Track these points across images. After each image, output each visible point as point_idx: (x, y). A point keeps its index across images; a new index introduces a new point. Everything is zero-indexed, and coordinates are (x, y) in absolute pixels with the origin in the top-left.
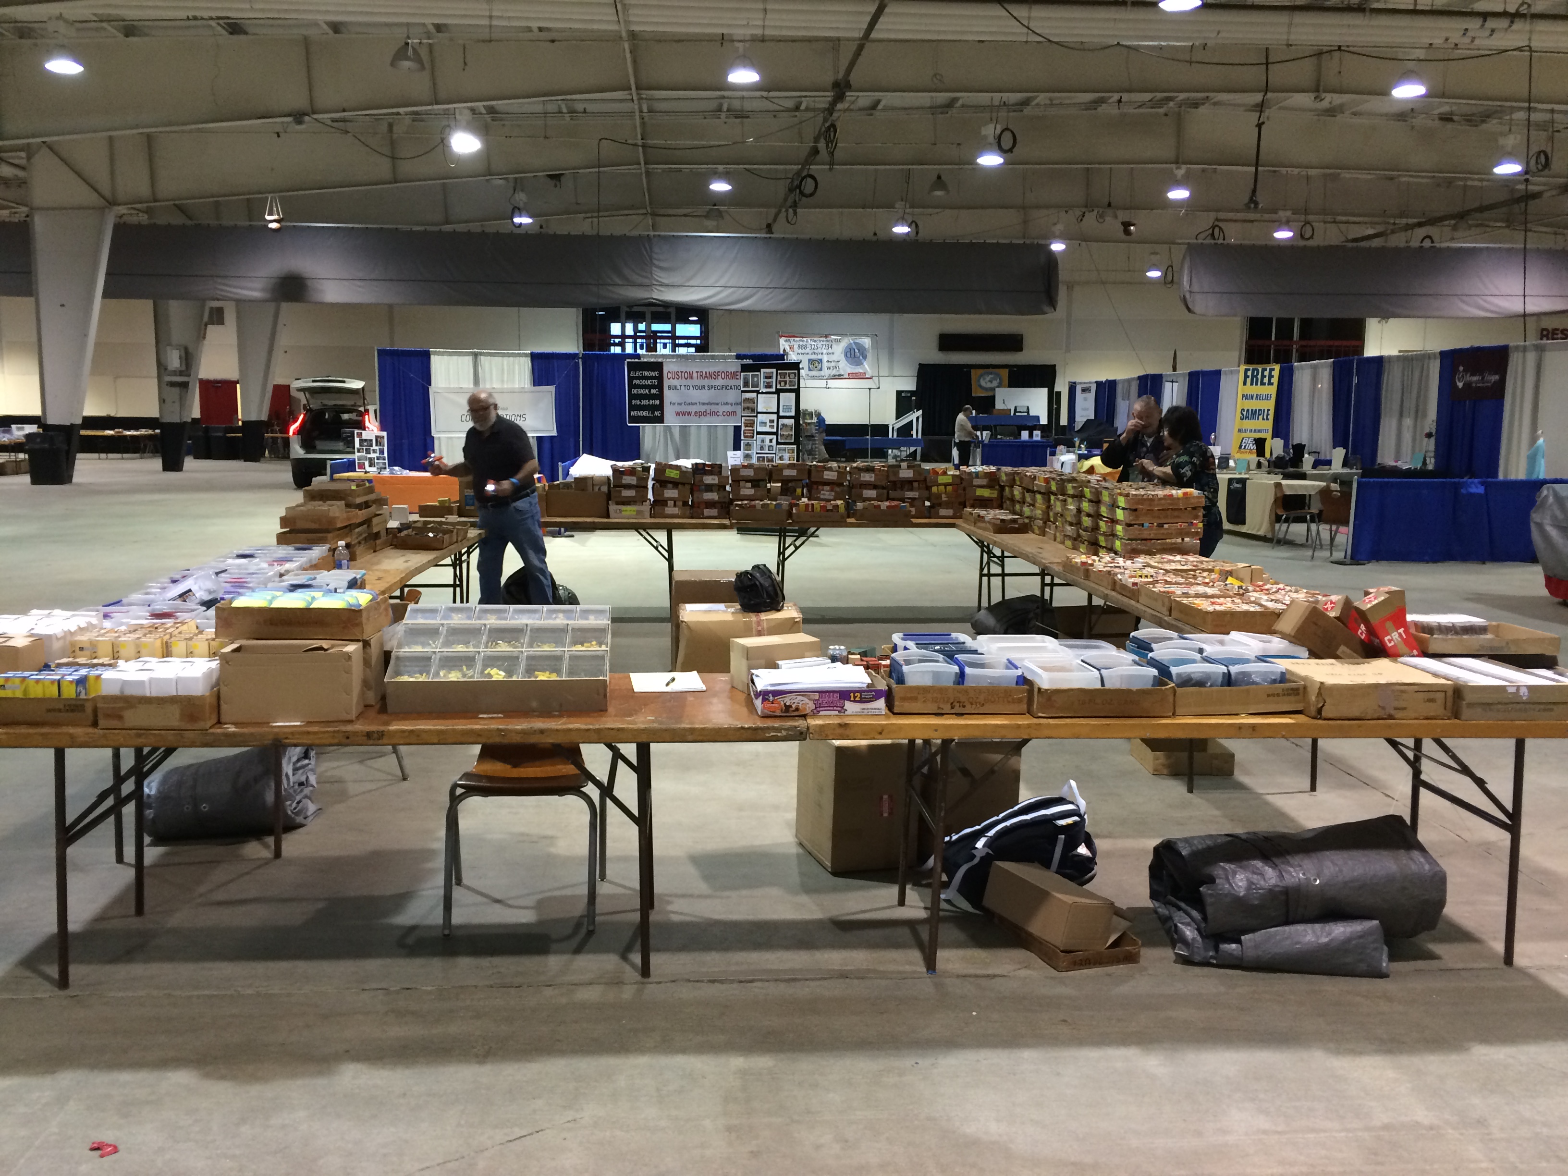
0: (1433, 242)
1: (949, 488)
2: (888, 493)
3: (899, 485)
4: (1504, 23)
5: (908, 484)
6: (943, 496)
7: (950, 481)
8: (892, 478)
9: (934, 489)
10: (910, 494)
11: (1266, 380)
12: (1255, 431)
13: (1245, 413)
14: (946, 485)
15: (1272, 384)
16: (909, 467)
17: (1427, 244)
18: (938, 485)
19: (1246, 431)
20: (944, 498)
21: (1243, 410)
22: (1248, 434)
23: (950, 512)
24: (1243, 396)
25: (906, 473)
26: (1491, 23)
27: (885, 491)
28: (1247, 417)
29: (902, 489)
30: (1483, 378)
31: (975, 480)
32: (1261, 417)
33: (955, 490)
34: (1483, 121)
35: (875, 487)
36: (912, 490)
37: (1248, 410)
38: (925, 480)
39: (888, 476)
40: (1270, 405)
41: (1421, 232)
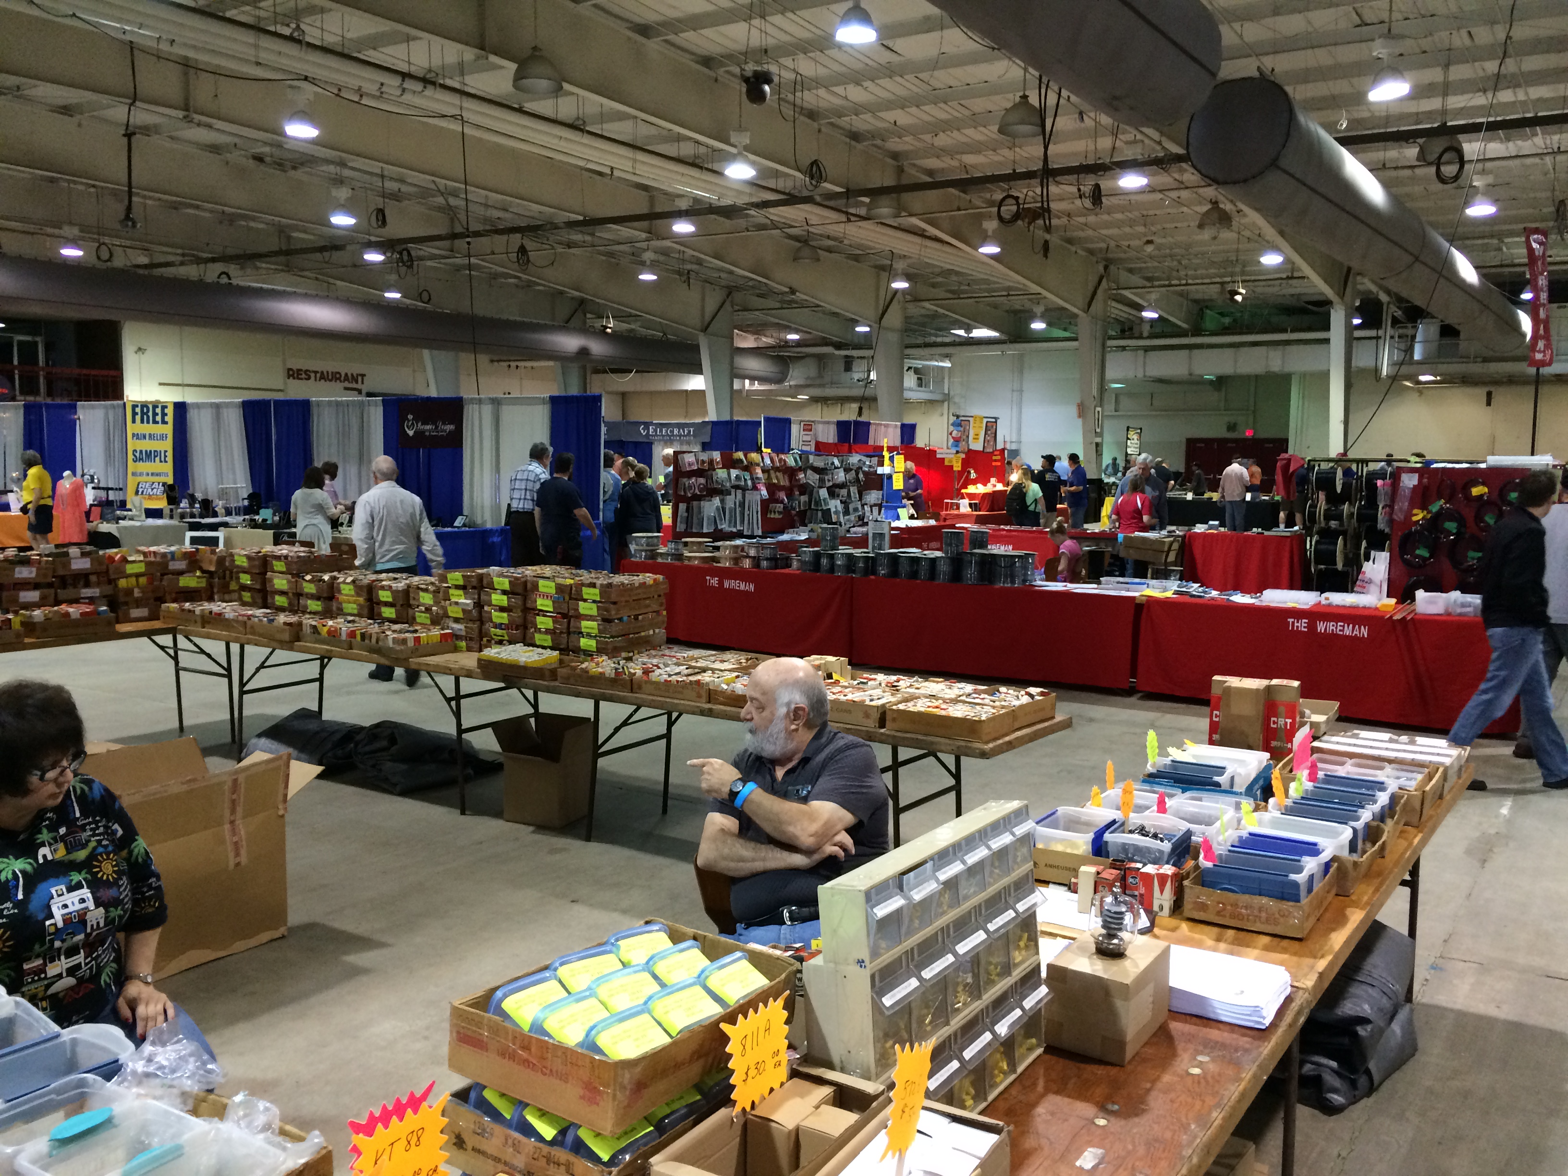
0: (230, 279)
1: (143, 580)
2: (56, 594)
3: (70, 581)
4: (418, 87)
5: (83, 578)
6: (136, 591)
7: (143, 570)
8: (61, 572)
9: (123, 583)
10: (87, 592)
11: (159, 418)
12: (152, 474)
13: (138, 455)
14: (138, 576)
15: (166, 423)
16: (84, 554)
17: (224, 280)
18: (128, 576)
19: (141, 474)
20: (137, 593)
21: (135, 451)
22: (144, 478)
23: (143, 612)
24: (133, 435)
25: (80, 564)
26: (409, 84)
27: (52, 591)
28: (141, 459)
29: (75, 586)
30: (437, 427)
31: (171, 563)
32: (157, 459)
33: (151, 581)
34: (294, 168)
35: (36, 586)
36: (87, 585)
37: (141, 452)
38: (107, 571)
39: (54, 570)
40: (167, 446)
41: (219, 267)
